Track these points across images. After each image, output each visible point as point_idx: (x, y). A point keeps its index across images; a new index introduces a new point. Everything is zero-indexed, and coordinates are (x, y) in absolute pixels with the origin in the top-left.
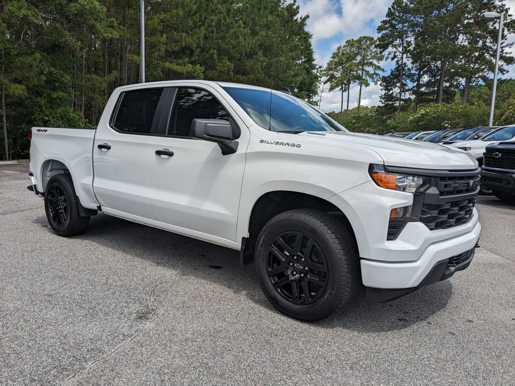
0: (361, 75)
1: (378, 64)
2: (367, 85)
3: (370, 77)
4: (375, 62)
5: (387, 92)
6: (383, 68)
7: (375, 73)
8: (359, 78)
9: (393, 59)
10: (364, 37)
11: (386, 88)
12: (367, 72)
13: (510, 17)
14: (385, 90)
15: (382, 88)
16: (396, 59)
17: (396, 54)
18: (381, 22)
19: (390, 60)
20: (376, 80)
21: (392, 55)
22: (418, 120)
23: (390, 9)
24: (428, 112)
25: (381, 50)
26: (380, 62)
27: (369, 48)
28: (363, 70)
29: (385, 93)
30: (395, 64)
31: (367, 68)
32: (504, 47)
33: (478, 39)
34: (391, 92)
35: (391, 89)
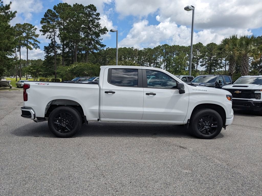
0: (27, 43)
1: (35, 39)
2: (31, 49)
3: (32, 45)
4: (33, 37)
5: (47, 54)
6: (39, 41)
7: (35, 43)
8: (26, 45)
9: (49, 38)
10: (27, 24)
11: (47, 52)
12: (30, 43)
13: (101, 28)
14: (47, 53)
15: (45, 52)
16: (51, 39)
17: (51, 36)
18: (42, 19)
19: (48, 38)
20: (36, 47)
21: (49, 37)
22: (72, 70)
23: (46, 13)
24: (77, 66)
25: (44, 33)
26: (37, 38)
27: (30, 30)
28: (27, 41)
29: (47, 55)
30: (51, 41)
31: (29, 40)
32: (99, 40)
33: (89, 35)
34: (50, 55)
35: (50, 53)
